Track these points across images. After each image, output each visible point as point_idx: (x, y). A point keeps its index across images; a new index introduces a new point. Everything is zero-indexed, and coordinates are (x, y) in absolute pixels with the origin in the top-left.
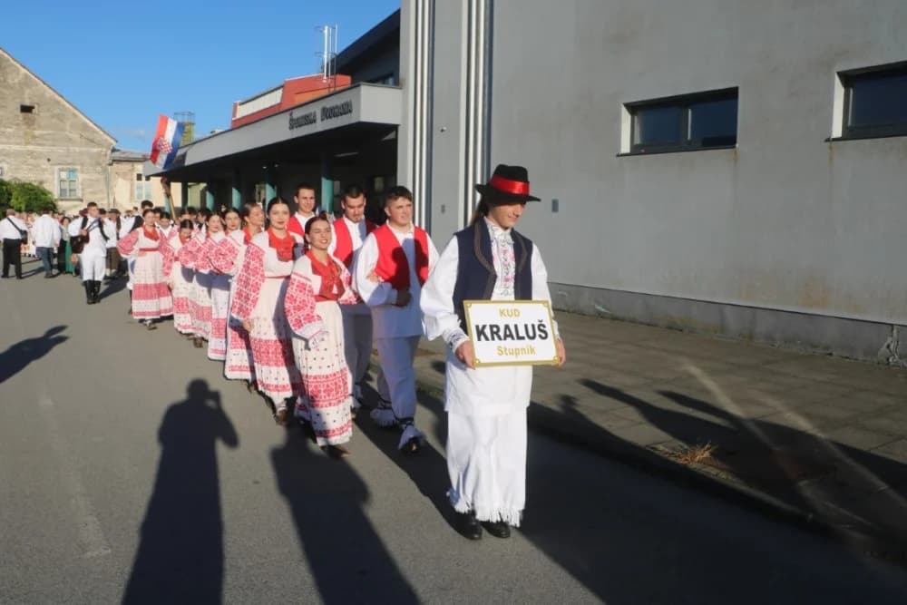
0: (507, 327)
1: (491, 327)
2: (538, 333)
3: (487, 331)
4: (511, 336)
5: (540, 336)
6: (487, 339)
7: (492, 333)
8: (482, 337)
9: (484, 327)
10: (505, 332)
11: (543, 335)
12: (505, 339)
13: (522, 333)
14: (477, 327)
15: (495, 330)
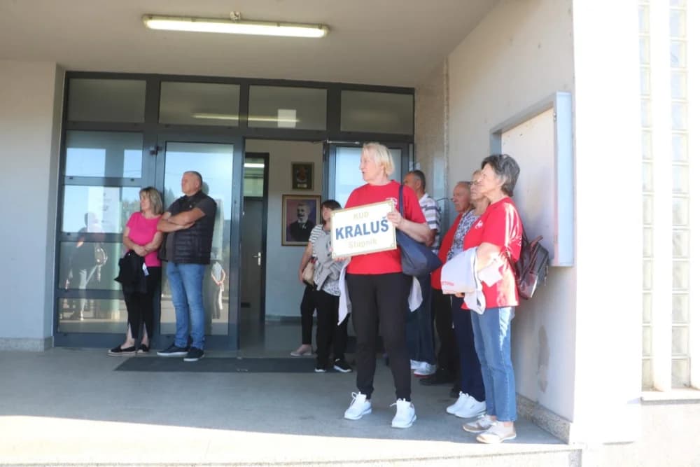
0: (358, 226)
1: (347, 228)
2: (381, 227)
3: (343, 232)
4: (360, 233)
5: (382, 230)
6: (342, 237)
7: (347, 233)
8: (340, 237)
9: (342, 229)
10: (356, 230)
11: (385, 228)
12: (355, 235)
13: (368, 229)
14: (337, 230)
15: (349, 230)
